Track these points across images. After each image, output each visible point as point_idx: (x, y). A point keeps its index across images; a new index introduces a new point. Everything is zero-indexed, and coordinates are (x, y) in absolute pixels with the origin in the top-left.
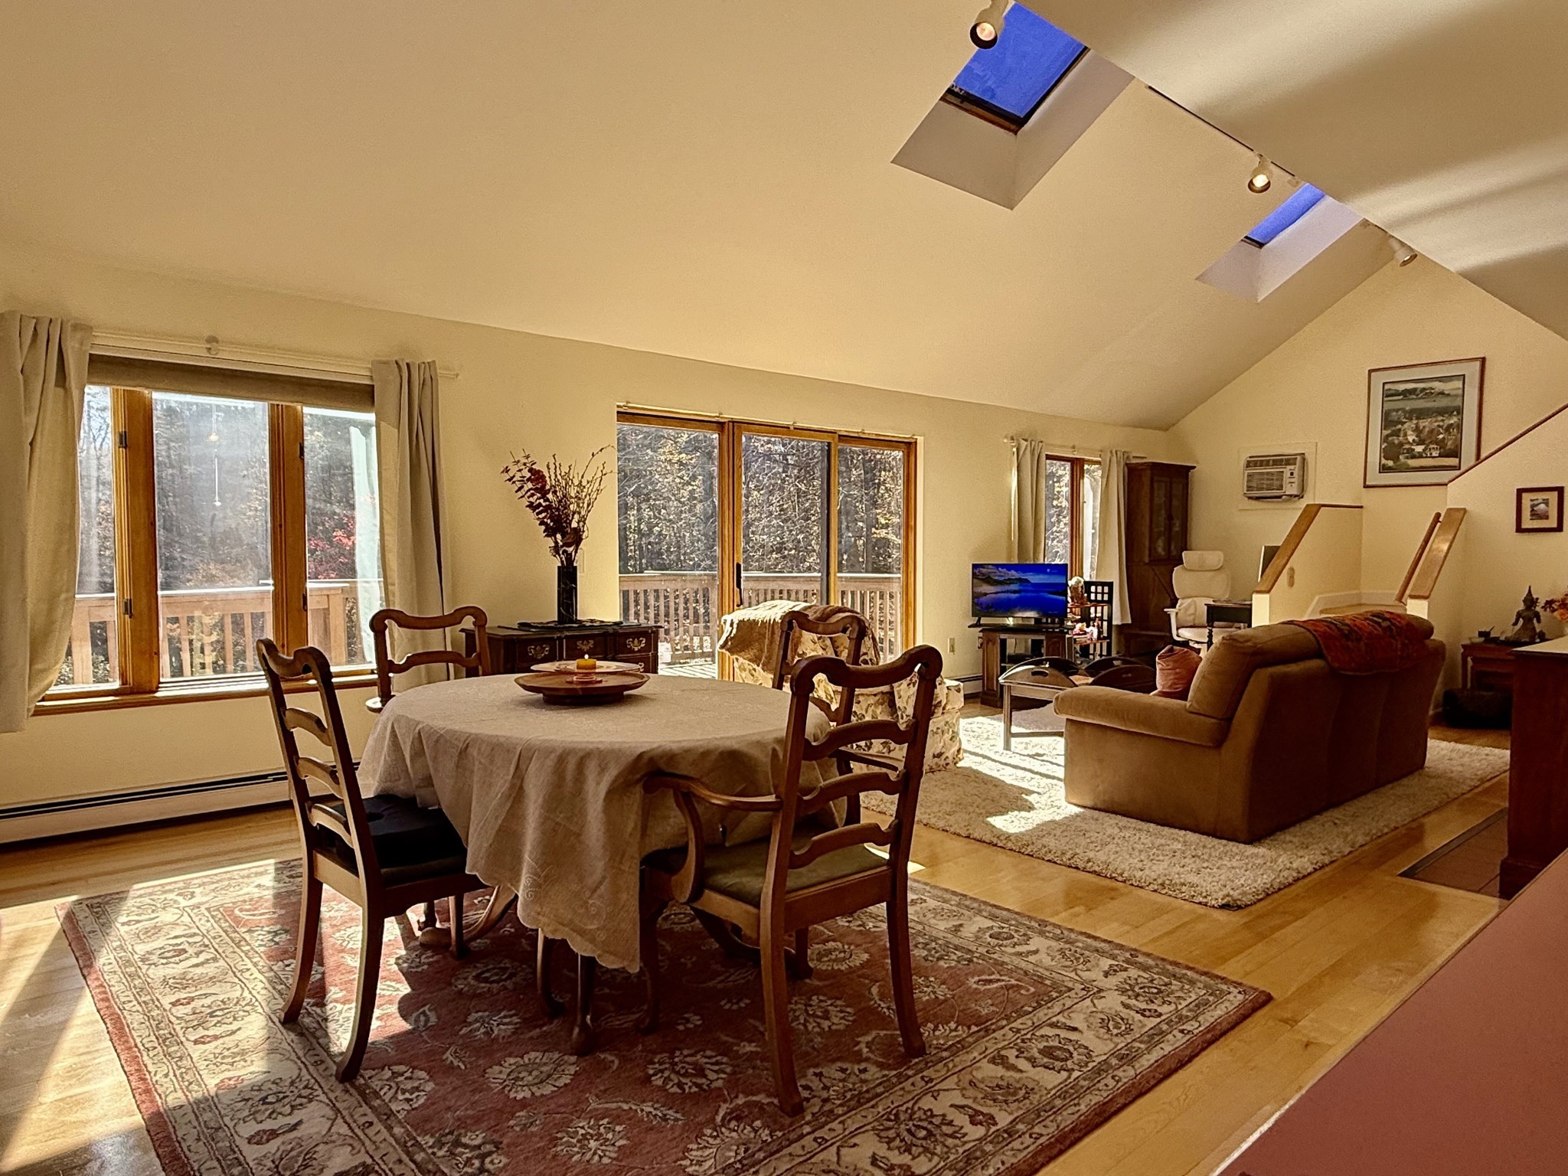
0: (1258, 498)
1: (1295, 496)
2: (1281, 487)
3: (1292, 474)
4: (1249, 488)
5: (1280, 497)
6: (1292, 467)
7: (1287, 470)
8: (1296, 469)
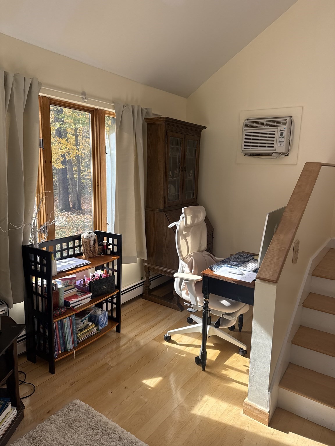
0: (252, 155)
1: (283, 154)
2: (271, 146)
3: (282, 134)
4: (246, 146)
5: (270, 154)
6: (282, 128)
7: (278, 131)
8: (285, 129)
